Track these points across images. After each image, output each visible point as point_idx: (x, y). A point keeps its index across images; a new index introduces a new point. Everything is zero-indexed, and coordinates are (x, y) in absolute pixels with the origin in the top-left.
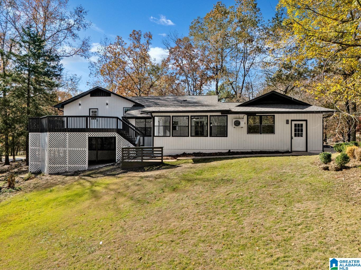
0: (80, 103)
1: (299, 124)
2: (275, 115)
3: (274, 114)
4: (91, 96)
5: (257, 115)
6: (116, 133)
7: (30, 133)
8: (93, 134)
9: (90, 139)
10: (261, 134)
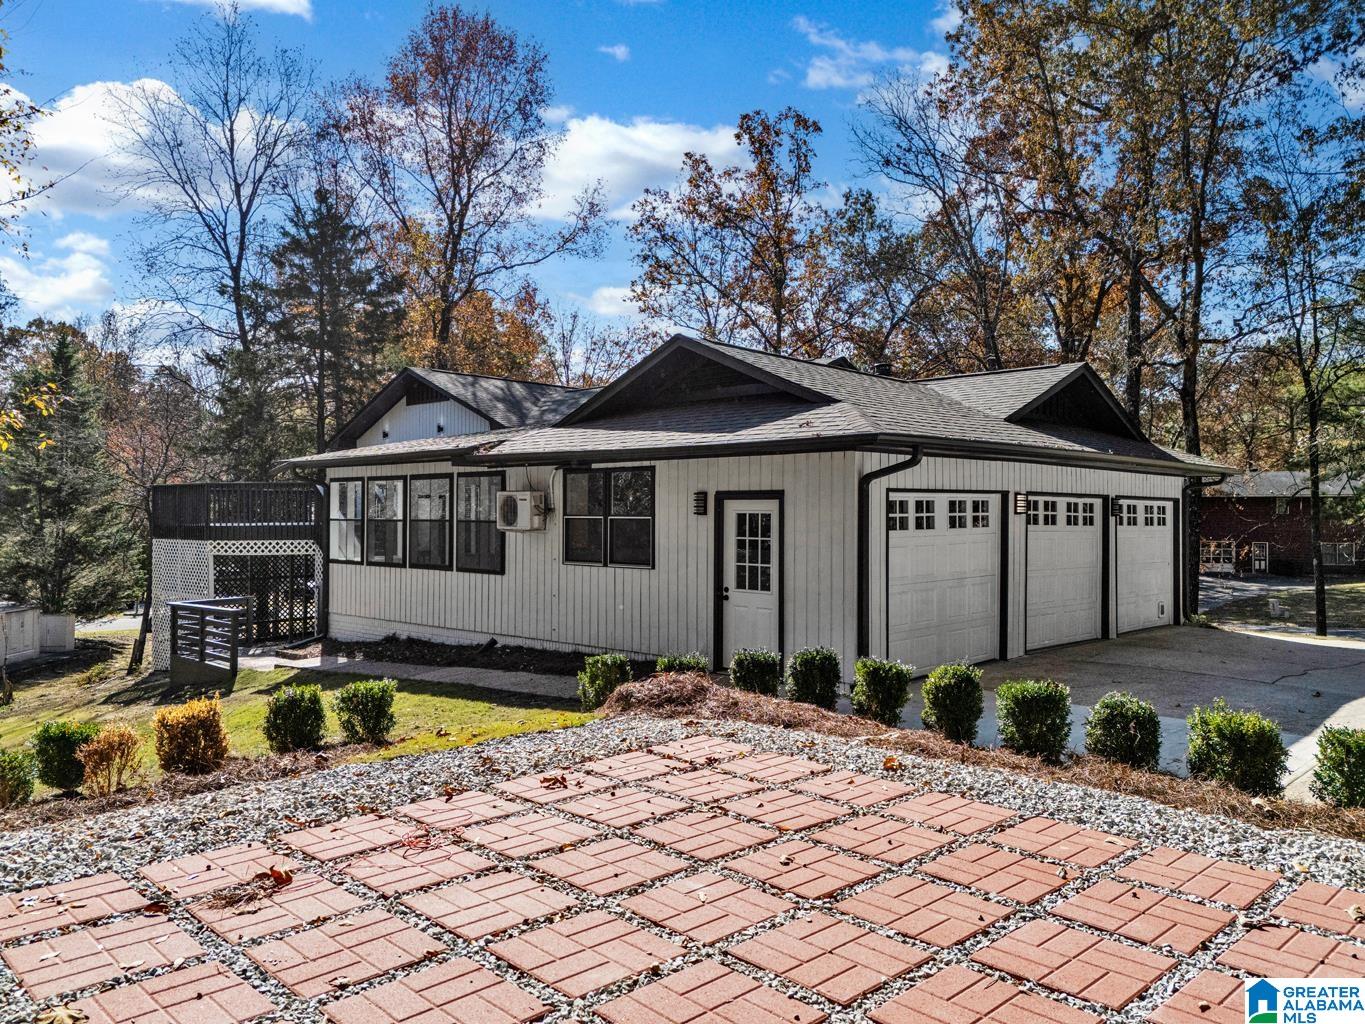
0: (387, 430)
1: (753, 517)
2: (658, 464)
3: (653, 463)
4: (409, 403)
5: (594, 466)
6: (310, 542)
7: (154, 541)
8: (226, 547)
9: (219, 560)
10: (605, 565)
